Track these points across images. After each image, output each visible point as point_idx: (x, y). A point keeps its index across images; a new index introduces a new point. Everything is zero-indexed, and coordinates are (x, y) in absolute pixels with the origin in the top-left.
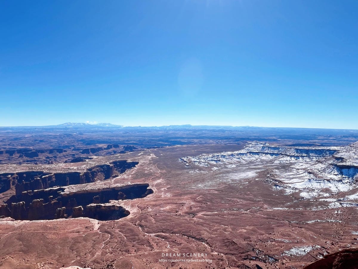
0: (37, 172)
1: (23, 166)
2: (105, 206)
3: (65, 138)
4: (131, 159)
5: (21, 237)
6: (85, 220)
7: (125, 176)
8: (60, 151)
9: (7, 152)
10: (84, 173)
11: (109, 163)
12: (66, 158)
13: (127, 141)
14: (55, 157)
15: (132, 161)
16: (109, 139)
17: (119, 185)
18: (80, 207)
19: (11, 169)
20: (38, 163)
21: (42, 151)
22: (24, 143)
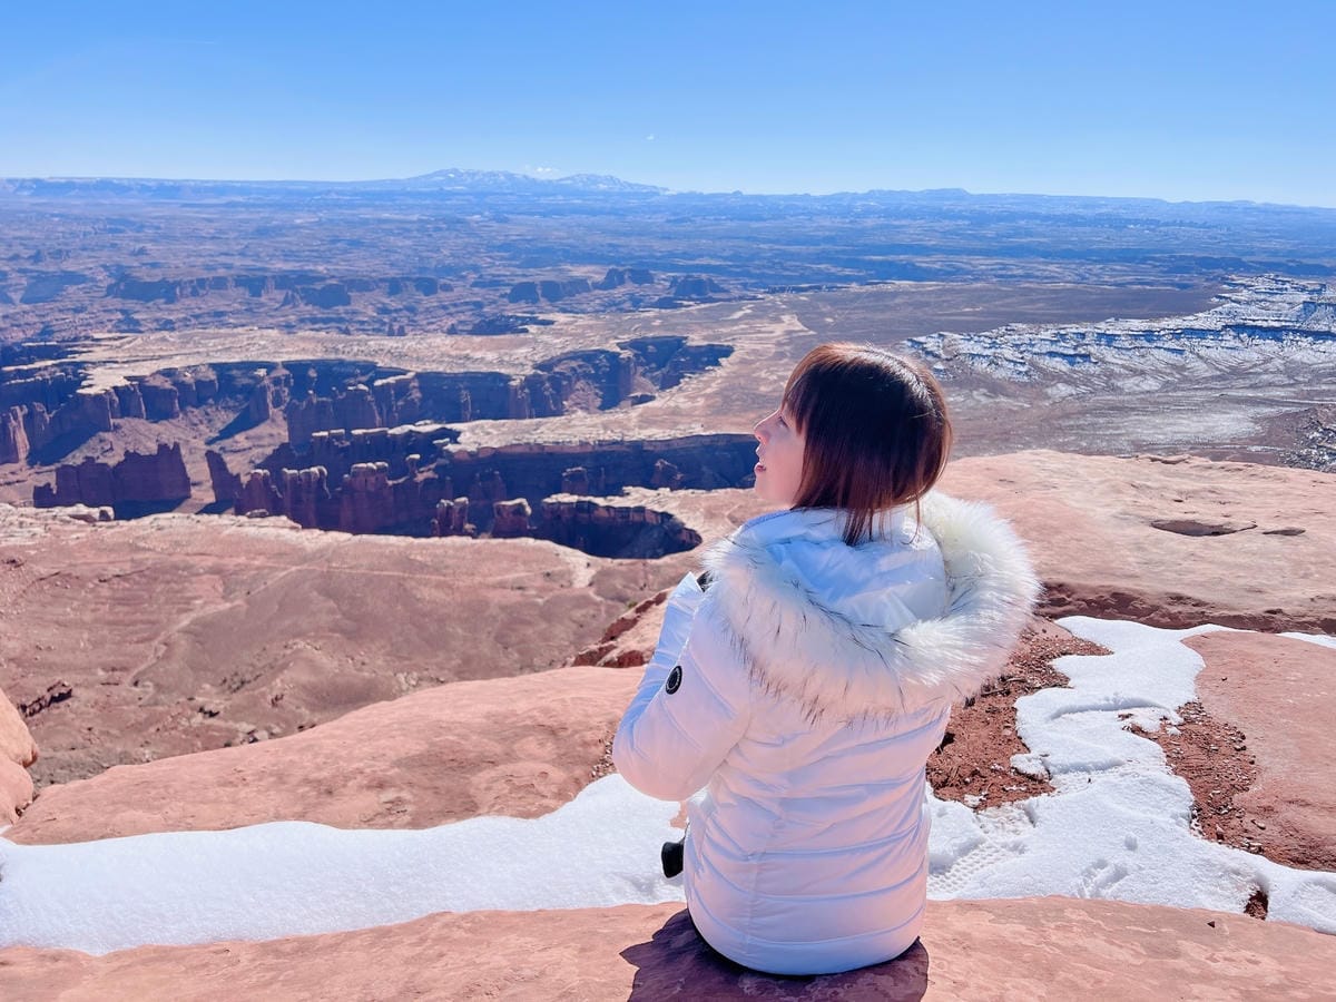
0: (355, 364)
1: (303, 339)
2: (608, 508)
3: (440, 234)
4: (705, 333)
5: (330, 587)
6: (540, 549)
7: (682, 400)
8: (429, 287)
9: (240, 282)
10: (523, 378)
11: (618, 344)
12: (451, 314)
13: (685, 255)
14: (411, 310)
15: (705, 343)
16: (610, 245)
17: (658, 433)
18: (520, 505)
19: (264, 347)
20: (351, 329)
21: (363, 285)
22: (294, 248)
